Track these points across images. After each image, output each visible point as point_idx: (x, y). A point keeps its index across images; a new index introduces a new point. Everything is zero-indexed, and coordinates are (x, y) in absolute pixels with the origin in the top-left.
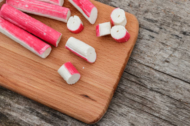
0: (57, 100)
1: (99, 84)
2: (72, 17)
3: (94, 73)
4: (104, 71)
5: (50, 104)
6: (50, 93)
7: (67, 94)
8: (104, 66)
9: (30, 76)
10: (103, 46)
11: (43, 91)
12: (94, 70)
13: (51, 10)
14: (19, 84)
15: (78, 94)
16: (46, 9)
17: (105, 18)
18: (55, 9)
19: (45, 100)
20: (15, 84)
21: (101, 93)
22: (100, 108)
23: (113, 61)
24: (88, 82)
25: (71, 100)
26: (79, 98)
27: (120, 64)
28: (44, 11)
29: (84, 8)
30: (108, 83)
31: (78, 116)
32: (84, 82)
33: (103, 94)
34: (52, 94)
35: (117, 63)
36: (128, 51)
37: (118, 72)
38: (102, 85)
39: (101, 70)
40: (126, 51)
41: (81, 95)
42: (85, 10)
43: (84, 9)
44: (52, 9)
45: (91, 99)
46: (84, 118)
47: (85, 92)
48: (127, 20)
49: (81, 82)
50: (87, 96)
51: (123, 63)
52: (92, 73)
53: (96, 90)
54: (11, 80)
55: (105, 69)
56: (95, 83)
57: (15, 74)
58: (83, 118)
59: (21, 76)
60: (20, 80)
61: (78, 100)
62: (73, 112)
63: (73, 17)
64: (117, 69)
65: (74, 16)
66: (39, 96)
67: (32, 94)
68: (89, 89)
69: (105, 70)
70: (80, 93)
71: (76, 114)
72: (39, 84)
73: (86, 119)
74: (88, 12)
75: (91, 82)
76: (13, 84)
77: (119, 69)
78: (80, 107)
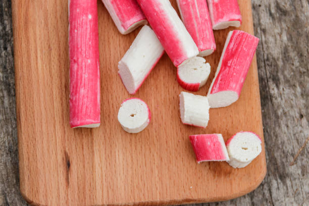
0: (36, 116)
1: (102, 176)
2: (205, 61)
3: (117, 156)
4: (130, 173)
5: (22, 107)
6: (42, 94)
7: (55, 127)
8: (140, 167)
9: (54, 41)
10: (177, 146)
11: (40, 81)
12: (124, 153)
13: (193, 16)
14: (31, 30)
15: (64, 148)
16: (191, 6)
17: (232, 123)
18: (198, 24)
19: (24, 93)
20: (26, 23)
21: (87, 189)
22: (59, 199)
23: (157, 179)
24: (95, 155)
25: (48, 141)
26: (59, 152)
27: (158, 195)
28: (185, 4)
29: (223, 75)
30: (113, 190)
31: (25, 168)
32: (92, 147)
33: (87, 192)
34: (42, 99)
35: (157, 189)
36: (191, 198)
37: (140, 199)
38: (102, 182)
39: (130, 166)
40: (189, 195)
41: (66, 154)
42: (220, 78)
43: (220, 75)
44: (196, 18)
45: (67, 175)
46: (26, 181)
47: (75, 157)
48: (249, 165)
49: (90, 142)
50: (68, 165)
51: (162, 199)
52: (117, 153)
53: (88, 177)
54: (31, 10)
55: (134, 172)
56: (101, 168)
57: (46, 12)
58: (26, 178)
59: (47, 26)
60: (37, 27)
61: (54, 152)
62: (27, 156)
63: (206, 63)
64: (146, 194)
65: (208, 64)
66: (26, 77)
67: (25, 63)
68: (84, 162)
69: (133, 174)
70: (69, 149)
71: (27, 161)
72: (48, 67)
73: (26, 185)
74: (218, 85)
75: (99, 159)
76: (26, 18)
77: (147, 198)
78: (44, 162)
